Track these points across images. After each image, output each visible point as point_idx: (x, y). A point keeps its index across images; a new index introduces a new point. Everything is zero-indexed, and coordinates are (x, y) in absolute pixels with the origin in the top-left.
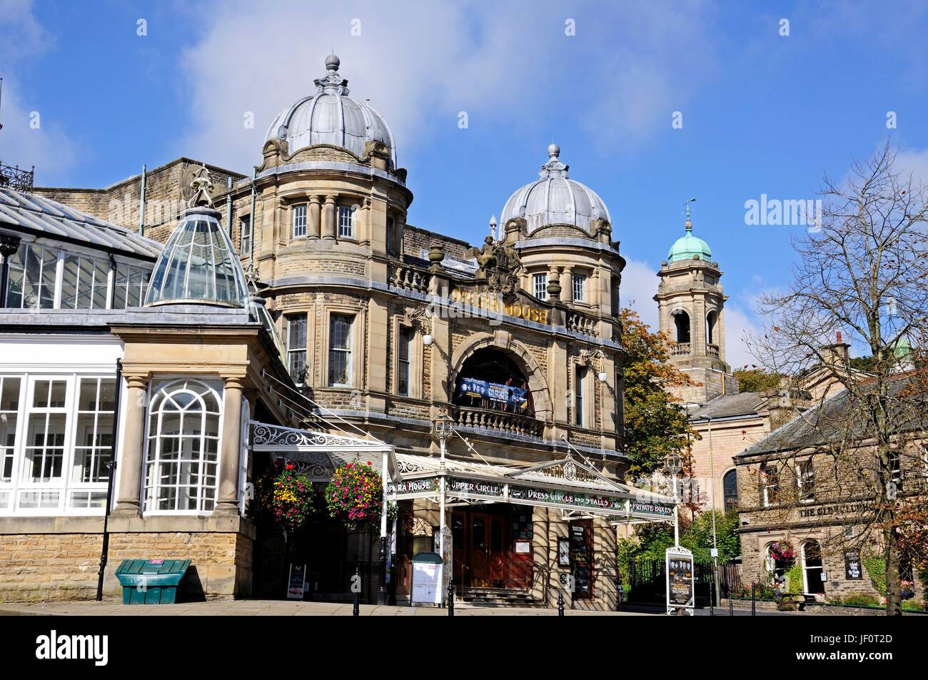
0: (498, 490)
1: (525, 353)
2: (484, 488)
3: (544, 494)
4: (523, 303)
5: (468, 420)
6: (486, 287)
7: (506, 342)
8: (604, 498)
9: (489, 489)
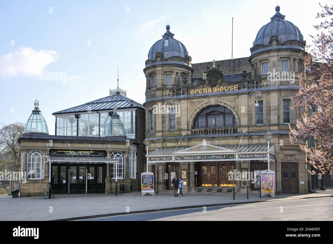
0: (170, 158)
1: (225, 103)
2: (164, 159)
3: (192, 157)
4: (225, 85)
5: (198, 133)
6: (205, 85)
7: (214, 102)
8: (223, 155)
9: (166, 158)
